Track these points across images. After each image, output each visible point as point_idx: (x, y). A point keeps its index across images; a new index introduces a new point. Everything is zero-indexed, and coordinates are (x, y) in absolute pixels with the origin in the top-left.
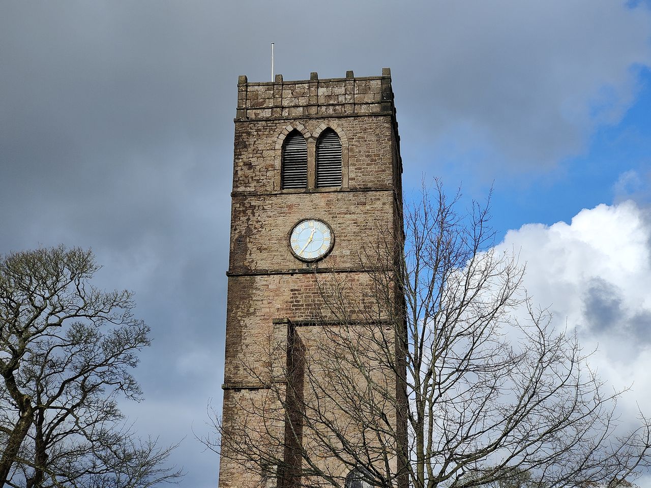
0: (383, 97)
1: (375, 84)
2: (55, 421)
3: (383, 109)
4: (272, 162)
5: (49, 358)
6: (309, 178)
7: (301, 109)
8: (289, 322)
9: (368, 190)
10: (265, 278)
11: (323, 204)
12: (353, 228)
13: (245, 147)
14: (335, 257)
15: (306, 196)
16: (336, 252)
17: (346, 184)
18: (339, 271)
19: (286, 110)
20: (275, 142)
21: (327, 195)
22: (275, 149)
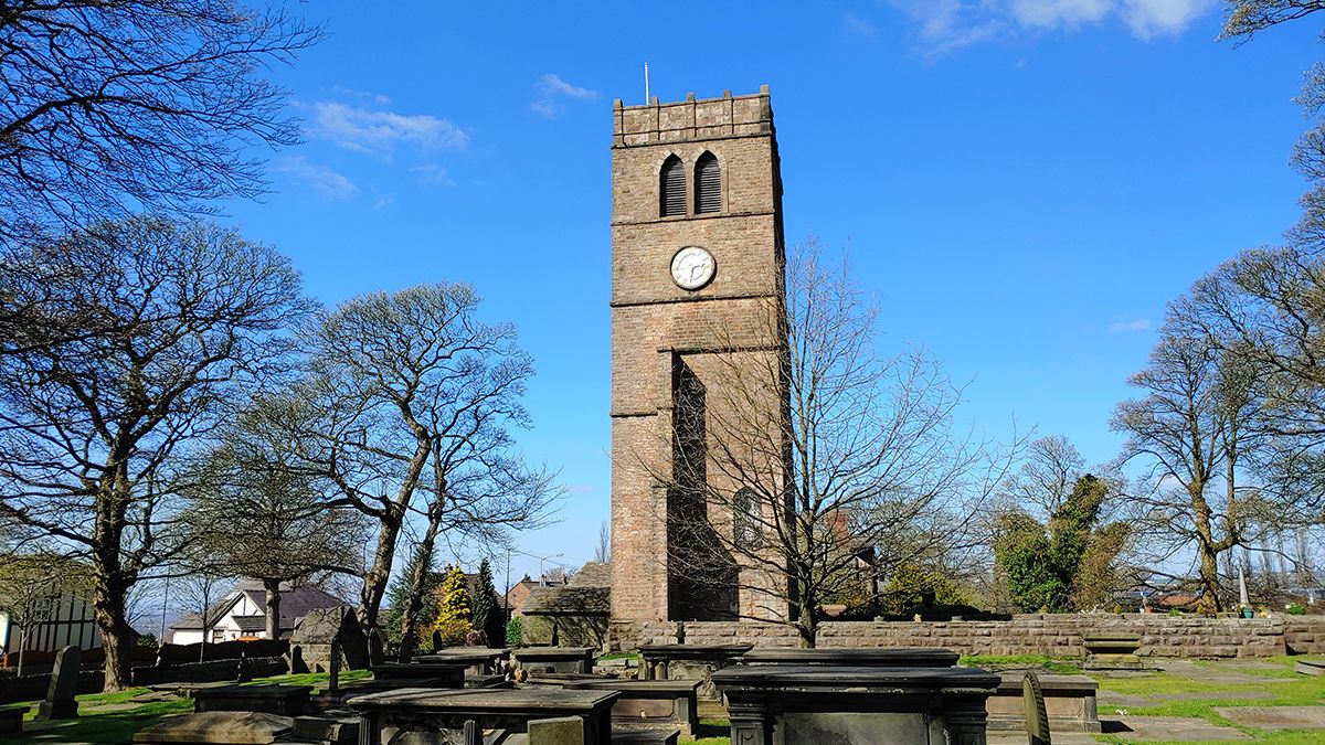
0: (762, 116)
1: (755, 103)
2: (452, 449)
3: (763, 128)
4: (650, 189)
5: (441, 388)
6: (688, 204)
7: (678, 133)
8: (673, 350)
9: (749, 214)
10: (648, 307)
11: (703, 231)
12: (733, 254)
13: (623, 174)
14: (717, 283)
15: (685, 222)
16: (717, 279)
17: (724, 210)
18: (721, 298)
19: (663, 134)
20: (652, 168)
21: (707, 221)
22: (653, 176)
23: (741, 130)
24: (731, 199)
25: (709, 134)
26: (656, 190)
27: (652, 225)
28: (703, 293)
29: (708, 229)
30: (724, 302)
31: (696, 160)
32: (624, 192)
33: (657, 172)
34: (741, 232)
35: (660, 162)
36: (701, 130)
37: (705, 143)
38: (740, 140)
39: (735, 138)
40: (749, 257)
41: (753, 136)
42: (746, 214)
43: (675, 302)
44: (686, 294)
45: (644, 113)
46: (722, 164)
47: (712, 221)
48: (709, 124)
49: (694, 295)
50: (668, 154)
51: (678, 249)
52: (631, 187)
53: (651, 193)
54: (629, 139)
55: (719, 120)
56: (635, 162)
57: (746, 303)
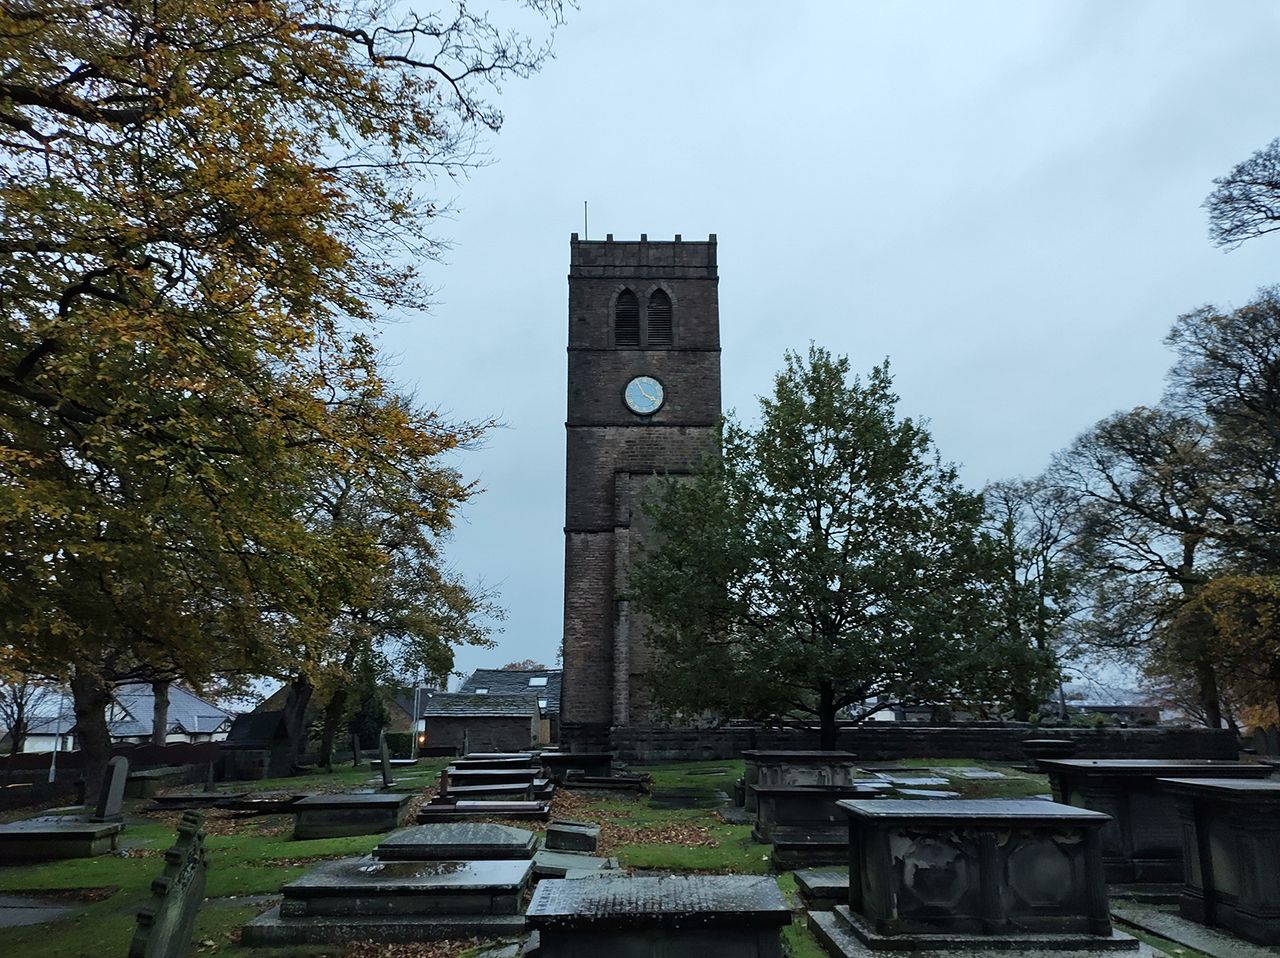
0: (709, 262)
1: (703, 249)
3: (711, 273)
4: (606, 319)
6: (642, 336)
7: (632, 269)
9: (698, 350)
10: (602, 429)
11: (655, 361)
12: (684, 385)
13: (579, 303)
14: (668, 411)
15: (639, 352)
16: (668, 407)
17: (677, 342)
18: (672, 425)
19: (618, 269)
20: (609, 300)
21: (658, 353)
22: (608, 307)
23: (692, 273)
24: (681, 335)
25: (662, 273)
26: (612, 319)
27: (608, 353)
28: (655, 419)
29: (661, 359)
30: (675, 429)
31: (648, 295)
32: (580, 320)
33: (612, 303)
34: (691, 365)
35: (616, 295)
36: (654, 269)
37: (656, 281)
38: (689, 282)
39: (685, 279)
41: (702, 278)
42: (695, 350)
43: (627, 427)
44: (638, 419)
45: (601, 248)
46: (674, 301)
47: (664, 353)
48: (661, 264)
49: (646, 420)
50: (623, 288)
51: (630, 377)
52: (587, 316)
53: (607, 323)
54: (585, 271)
55: (670, 262)
56: (592, 293)
57: (693, 432)
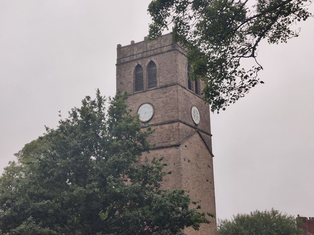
0: (172, 42)
3: (173, 47)
6: (144, 85)
7: (141, 54)
11: (150, 96)
12: (162, 105)
13: (120, 75)
14: (155, 118)
15: (143, 93)
16: (155, 117)
17: (158, 85)
18: (157, 125)
19: (135, 56)
20: (131, 71)
21: (151, 91)
22: (131, 75)
23: (165, 49)
24: (161, 81)
25: (152, 53)
26: (132, 80)
27: (131, 96)
28: (150, 123)
29: (152, 95)
30: (158, 127)
31: (146, 65)
32: (121, 83)
33: (132, 73)
34: (165, 94)
35: (134, 68)
36: (149, 52)
37: (150, 57)
38: (164, 54)
39: (162, 53)
40: (168, 105)
41: (169, 51)
42: (166, 86)
45: (128, 48)
46: (157, 65)
47: (153, 91)
48: (152, 49)
49: (146, 125)
50: (136, 64)
51: (140, 105)
52: (123, 81)
53: (130, 82)
54: (122, 61)
55: (156, 46)
56: (125, 70)
57: (167, 126)
